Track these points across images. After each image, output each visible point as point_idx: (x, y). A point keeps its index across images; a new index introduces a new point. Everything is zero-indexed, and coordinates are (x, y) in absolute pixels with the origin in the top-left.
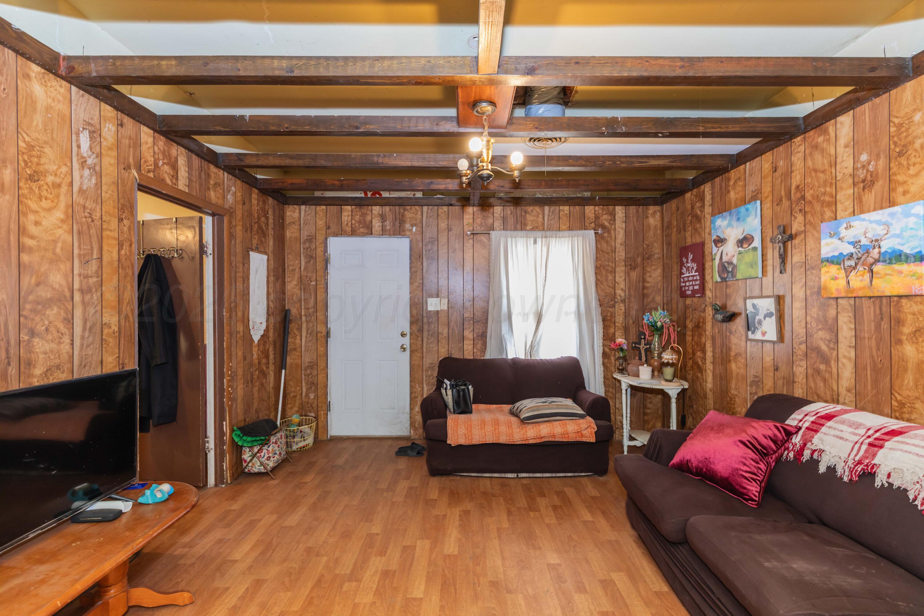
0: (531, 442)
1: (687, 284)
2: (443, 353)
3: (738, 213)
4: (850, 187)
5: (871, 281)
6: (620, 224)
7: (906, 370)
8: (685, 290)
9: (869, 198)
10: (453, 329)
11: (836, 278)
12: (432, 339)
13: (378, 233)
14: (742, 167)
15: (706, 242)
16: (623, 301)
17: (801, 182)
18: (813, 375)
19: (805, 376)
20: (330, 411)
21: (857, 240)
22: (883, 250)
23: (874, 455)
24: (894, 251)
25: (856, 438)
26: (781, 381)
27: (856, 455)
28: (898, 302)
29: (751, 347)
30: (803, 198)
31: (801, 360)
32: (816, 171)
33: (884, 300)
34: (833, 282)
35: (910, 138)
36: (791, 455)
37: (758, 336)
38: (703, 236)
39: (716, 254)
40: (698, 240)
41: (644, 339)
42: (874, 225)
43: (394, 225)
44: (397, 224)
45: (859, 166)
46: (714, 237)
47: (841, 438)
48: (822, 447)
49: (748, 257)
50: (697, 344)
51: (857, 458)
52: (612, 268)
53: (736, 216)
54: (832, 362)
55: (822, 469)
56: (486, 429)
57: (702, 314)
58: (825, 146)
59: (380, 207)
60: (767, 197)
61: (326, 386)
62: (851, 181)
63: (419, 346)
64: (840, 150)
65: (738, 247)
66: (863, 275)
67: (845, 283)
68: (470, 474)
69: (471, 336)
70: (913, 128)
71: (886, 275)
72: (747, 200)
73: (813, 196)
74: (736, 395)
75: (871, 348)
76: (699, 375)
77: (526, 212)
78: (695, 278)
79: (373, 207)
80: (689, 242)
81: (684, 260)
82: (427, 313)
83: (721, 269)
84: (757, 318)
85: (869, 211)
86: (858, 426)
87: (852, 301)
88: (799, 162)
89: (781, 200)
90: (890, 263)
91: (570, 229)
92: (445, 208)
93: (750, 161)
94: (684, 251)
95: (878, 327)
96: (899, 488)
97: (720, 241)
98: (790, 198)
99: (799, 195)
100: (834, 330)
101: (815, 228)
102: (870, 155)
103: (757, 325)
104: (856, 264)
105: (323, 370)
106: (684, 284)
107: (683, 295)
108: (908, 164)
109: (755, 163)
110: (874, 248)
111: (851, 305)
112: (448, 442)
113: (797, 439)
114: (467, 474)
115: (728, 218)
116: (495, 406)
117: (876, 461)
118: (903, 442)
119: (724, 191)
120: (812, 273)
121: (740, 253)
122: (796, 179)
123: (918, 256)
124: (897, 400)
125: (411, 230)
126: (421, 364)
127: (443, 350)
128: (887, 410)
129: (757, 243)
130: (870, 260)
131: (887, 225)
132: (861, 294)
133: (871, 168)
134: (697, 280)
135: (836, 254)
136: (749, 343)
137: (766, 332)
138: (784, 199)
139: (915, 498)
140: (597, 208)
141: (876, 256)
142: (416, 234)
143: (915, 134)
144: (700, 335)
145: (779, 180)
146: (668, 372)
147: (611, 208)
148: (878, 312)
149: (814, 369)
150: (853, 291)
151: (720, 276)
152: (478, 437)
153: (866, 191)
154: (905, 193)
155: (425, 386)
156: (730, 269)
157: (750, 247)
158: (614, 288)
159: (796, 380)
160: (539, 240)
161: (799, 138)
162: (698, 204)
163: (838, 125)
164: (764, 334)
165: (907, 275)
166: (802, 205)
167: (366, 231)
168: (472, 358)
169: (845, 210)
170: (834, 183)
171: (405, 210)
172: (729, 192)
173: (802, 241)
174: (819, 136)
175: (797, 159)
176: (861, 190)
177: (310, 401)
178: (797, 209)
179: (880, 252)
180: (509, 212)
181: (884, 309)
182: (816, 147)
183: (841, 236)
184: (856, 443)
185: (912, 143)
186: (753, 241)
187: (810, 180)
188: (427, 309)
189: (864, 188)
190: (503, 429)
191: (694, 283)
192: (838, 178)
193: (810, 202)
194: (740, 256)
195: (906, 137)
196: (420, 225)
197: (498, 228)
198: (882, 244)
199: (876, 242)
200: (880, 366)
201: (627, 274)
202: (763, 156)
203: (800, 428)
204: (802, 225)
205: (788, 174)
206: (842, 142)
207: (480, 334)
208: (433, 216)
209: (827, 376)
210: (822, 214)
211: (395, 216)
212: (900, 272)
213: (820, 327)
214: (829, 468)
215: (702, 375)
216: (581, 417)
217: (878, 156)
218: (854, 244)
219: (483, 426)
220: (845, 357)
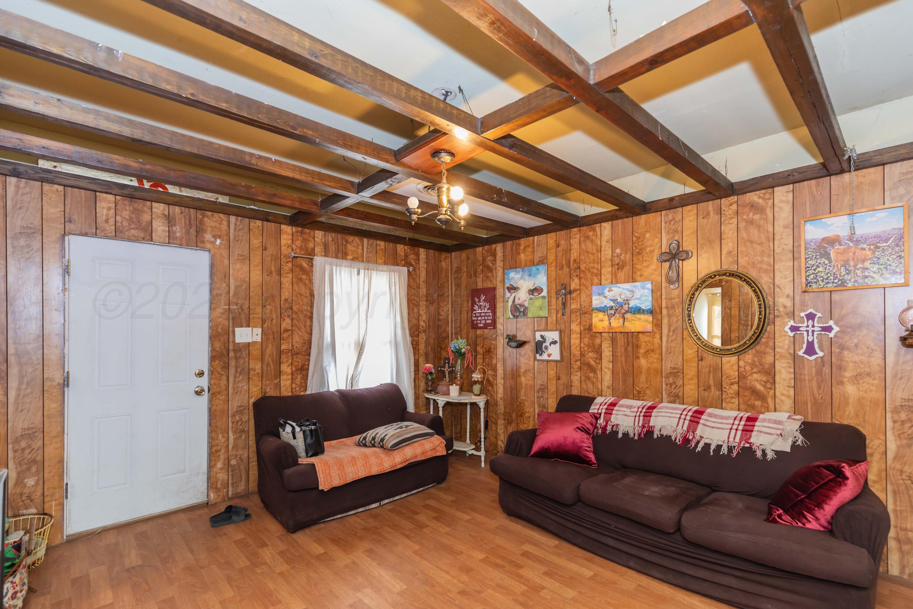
0: (398, 467)
1: (479, 318)
2: (255, 393)
3: (530, 271)
4: (609, 267)
5: (624, 323)
6: (422, 265)
7: (641, 373)
8: (477, 324)
9: (621, 275)
10: (268, 364)
11: (602, 321)
12: (241, 377)
13: (162, 240)
14: (531, 238)
15: (497, 288)
16: (425, 331)
17: (577, 257)
18: (585, 381)
19: (579, 382)
20: (67, 498)
21: (615, 298)
22: (630, 306)
23: (649, 421)
24: (636, 307)
25: (634, 414)
26: (562, 387)
27: (638, 423)
28: (637, 336)
29: (538, 365)
30: (579, 268)
31: (577, 371)
32: (587, 252)
33: (630, 334)
34: (600, 322)
35: (644, 246)
36: (600, 431)
37: (545, 357)
38: (495, 283)
39: (509, 298)
40: (489, 285)
41: (449, 363)
42: (625, 291)
43: (188, 233)
44: (193, 231)
45: (615, 255)
46: (507, 285)
47: (626, 415)
48: (617, 423)
49: (538, 303)
50: (488, 365)
51: (640, 425)
52: (417, 302)
53: (528, 272)
54: (598, 371)
55: (620, 435)
56: (358, 464)
57: (493, 342)
58: (594, 238)
59: (166, 207)
60: (551, 263)
61: (61, 461)
62: (610, 263)
63: (224, 387)
64: (604, 243)
65: (530, 295)
66: (619, 320)
67: (608, 324)
68: (335, 517)
69: (289, 370)
70: (645, 241)
71: (632, 320)
72: (535, 262)
73: (585, 268)
74: (526, 400)
75: (621, 362)
76: (490, 388)
77: (347, 242)
78: (487, 314)
79: (154, 204)
80: (480, 286)
81: (477, 300)
82: (234, 346)
83: (514, 309)
84: (544, 345)
85: (621, 283)
86: (630, 407)
87: (611, 335)
88: (576, 245)
89: (563, 267)
90: (634, 314)
91: (385, 263)
92: (259, 223)
93: (538, 235)
94: (475, 293)
95: (626, 349)
96: (666, 436)
97: (513, 289)
98: (569, 266)
99: (575, 265)
100: (598, 351)
101: (587, 288)
102: (622, 250)
103: (544, 349)
104: (615, 313)
105: (55, 437)
106: (476, 319)
107: (475, 326)
108: (643, 260)
109: (542, 237)
110: (625, 304)
111: (610, 336)
112: (321, 488)
113: (601, 421)
114: (332, 518)
115: (521, 273)
116: (335, 441)
117: (651, 424)
118: (660, 412)
119: (515, 252)
120: (585, 316)
121: (531, 299)
122: (574, 255)
123: (649, 311)
124: (636, 390)
125: (214, 243)
126: (226, 408)
127: (255, 389)
128: (631, 396)
129: (544, 293)
130: (623, 311)
131: (632, 292)
132: (618, 330)
133: (622, 258)
134: (489, 316)
135: (603, 306)
136: (536, 362)
137: (551, 354)
138: (565, 266)
139: (676, 439)
140: (406, 247)
141: (627, 309)
142: (220, 247)
143: (646, 244)
144: (491, 358)
145: (561, 253)
146: (477, 388)
147: (416, 249)
148: (626, 341)
149: (586, 377)
150: (613, 328)
151: (512, 314)
152: (351, 475)
153: (619, 271)
154: (641, 275)
155: (231, 434)
156: (522, 310)
157: (540, 296)
158: (418, 320)
159: (573, 384)
160: (362, 272)
161: (576, 229)
162: (489, 258)
163: (602, 228)
164: (549, 356)
165: (643, 321)
166: (578, 273)
167: (142, 235)
168: (290, 394)
169: (607, 280)
170: (600, 262)
171: (204, 216)
172: (519, 254)
173: (578, 295)
174: (590, 231)
175: (575, 242)
176: (616, 270)
177: (26, 491)
178: (575, 274)
179: (628, 307)
180: (330, 239)
181: (629, 339)
182: (588, 237)
183: (606, 295)
184: (635, 416)
185: (645, 249)
186: (542, 291)
187: (583, 258)
188: (234, 341)
189: (618, 269)
190: (373, 460)
191: (486, 318)
192: (602, 260)
193: (584, 272)
194: (531, 301)
195: (642, 245)
196: (226, 238)
197: (319, 254)
198: (630, 302)
199: (627, 301)
200: (627, 372)
201: (427, 307)
202: (548, 235)
203: (600, 414)
204: (578, 286)
205: (568, 250)
206: (605, 238)
207: (300, 367)
208: (243, 229)
209: (595, 380)
210: (592, 280)
211: (190, 221)
212: (640, 319)
213: (590, 350)
214: (623, 434)
215: (493, 388)
216: (431, 435)
217: (626, 253)
218: (614, 301)
219: (354, 462)
220: (606, 368)
